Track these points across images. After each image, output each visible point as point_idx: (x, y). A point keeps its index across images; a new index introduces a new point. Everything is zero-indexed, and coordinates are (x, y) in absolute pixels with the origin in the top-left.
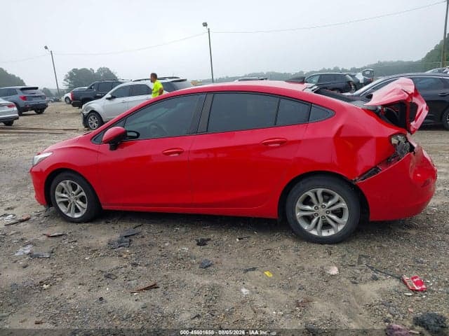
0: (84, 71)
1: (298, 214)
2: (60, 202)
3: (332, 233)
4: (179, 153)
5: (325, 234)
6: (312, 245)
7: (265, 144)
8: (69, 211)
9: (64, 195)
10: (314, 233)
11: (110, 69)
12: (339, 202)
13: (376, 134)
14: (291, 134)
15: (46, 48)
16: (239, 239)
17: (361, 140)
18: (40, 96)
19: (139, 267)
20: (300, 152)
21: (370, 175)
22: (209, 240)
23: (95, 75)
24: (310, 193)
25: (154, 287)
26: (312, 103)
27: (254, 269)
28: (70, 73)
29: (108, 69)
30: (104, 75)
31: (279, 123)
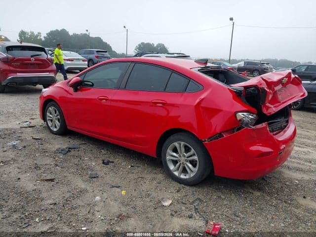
0: (148, 44)
1: (168, 157)
2: (49, 120)
3: (187, 177)
4: (106, 100)
5: (182, 176)
6: (173, 182)
7: (153, 103)
8: (52, 126)
9: (51, 116)
10: (176, 173)
11: (165, 45)
12: (194, 155)
13: (226, 108)
14: (170, 99)
15: (125, 27)
16: (131, 166)
17: (214, 112)
18: (107, 57)
19: (58, 167)
20: (173, 113)
21: (215, 139)
22: (113, 162)
23: (155, 48)
24: (176, 144)
25: (52, 180)
26: (191, 79)
27: (118, 187)
28: (139, 45)
29: (163, 45)
30: (160, 49)
31: (167, 90)
